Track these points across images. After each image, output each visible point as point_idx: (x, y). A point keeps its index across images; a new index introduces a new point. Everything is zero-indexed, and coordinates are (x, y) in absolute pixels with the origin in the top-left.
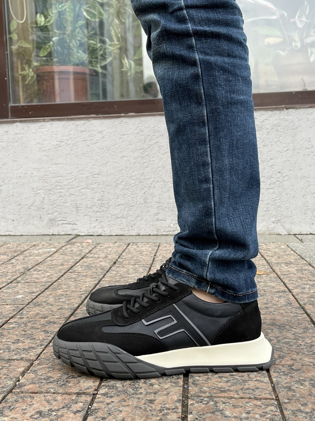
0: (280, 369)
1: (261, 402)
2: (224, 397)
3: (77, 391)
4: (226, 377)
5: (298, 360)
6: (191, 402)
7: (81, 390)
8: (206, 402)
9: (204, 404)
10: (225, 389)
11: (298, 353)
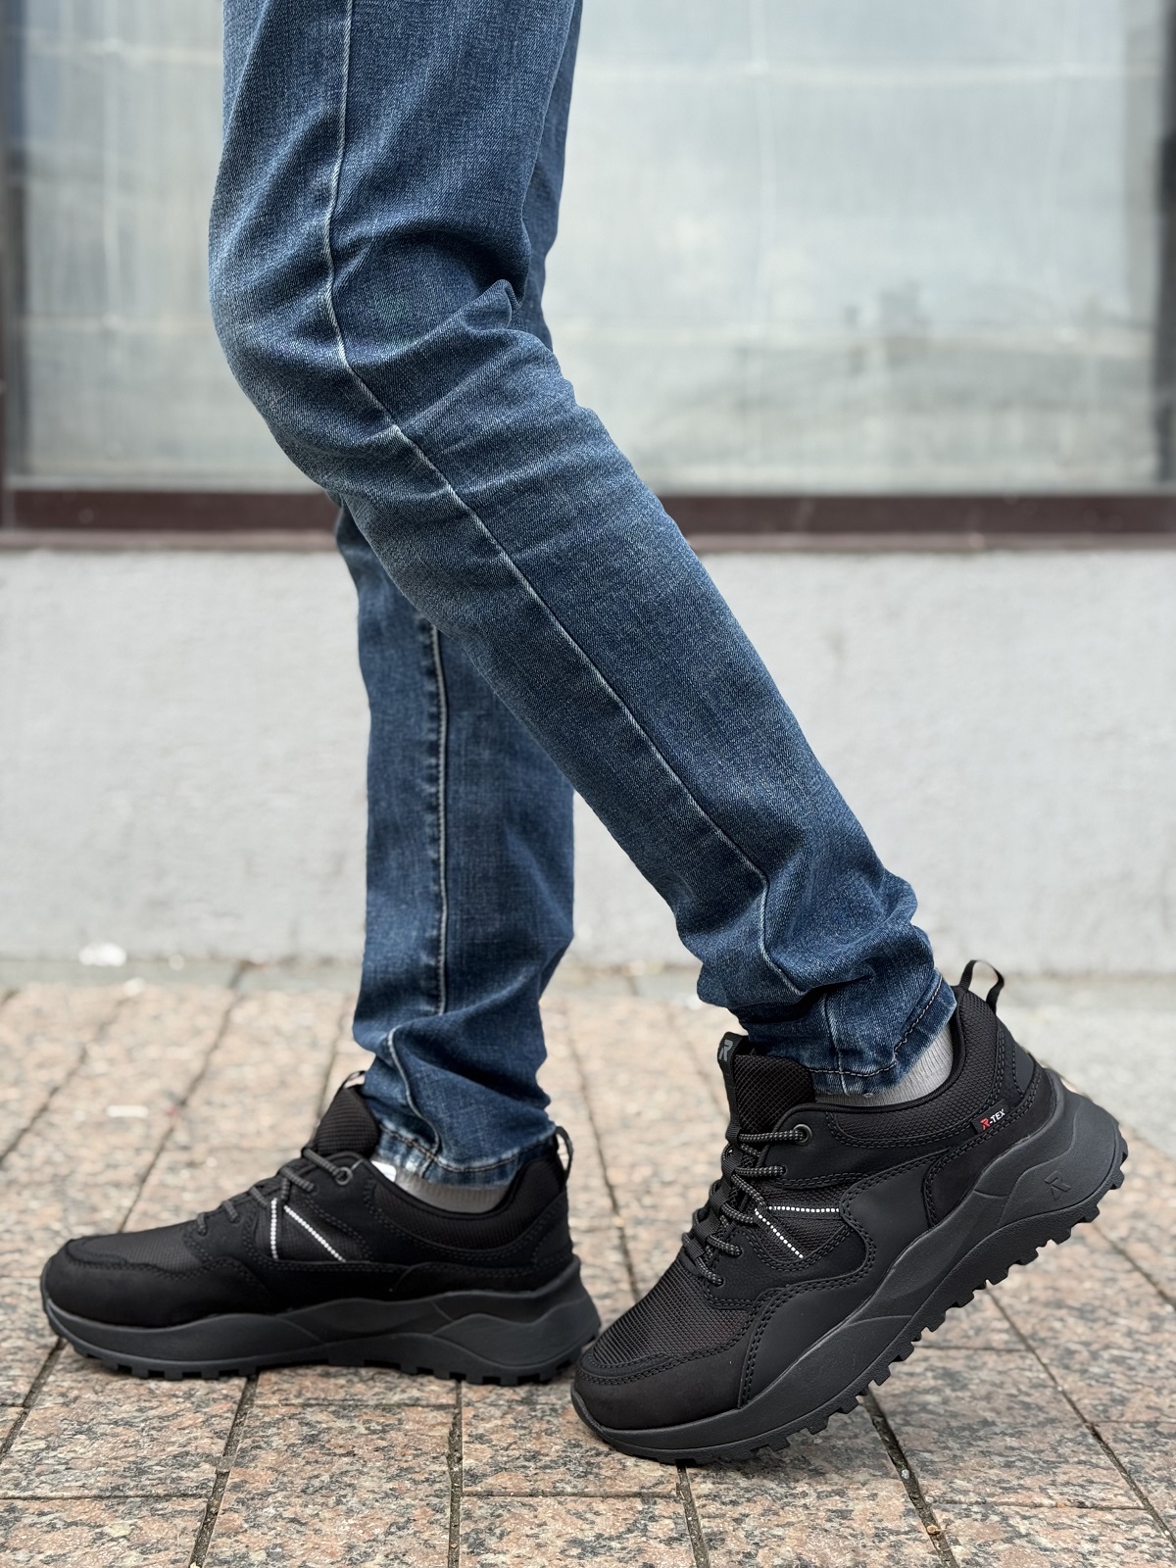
0: (1129, 1434)
1: (1112, 1514)
2: (1021, 1505)
3: (636, 1489)
4: (1001, 1455)
5: (1167, 1411)
6: (944, 1517)
7: (643, 1487)
8: (979, 1516)
9: (976, 1520)
10: (1011, 1485)
11: (1159, 1391)
